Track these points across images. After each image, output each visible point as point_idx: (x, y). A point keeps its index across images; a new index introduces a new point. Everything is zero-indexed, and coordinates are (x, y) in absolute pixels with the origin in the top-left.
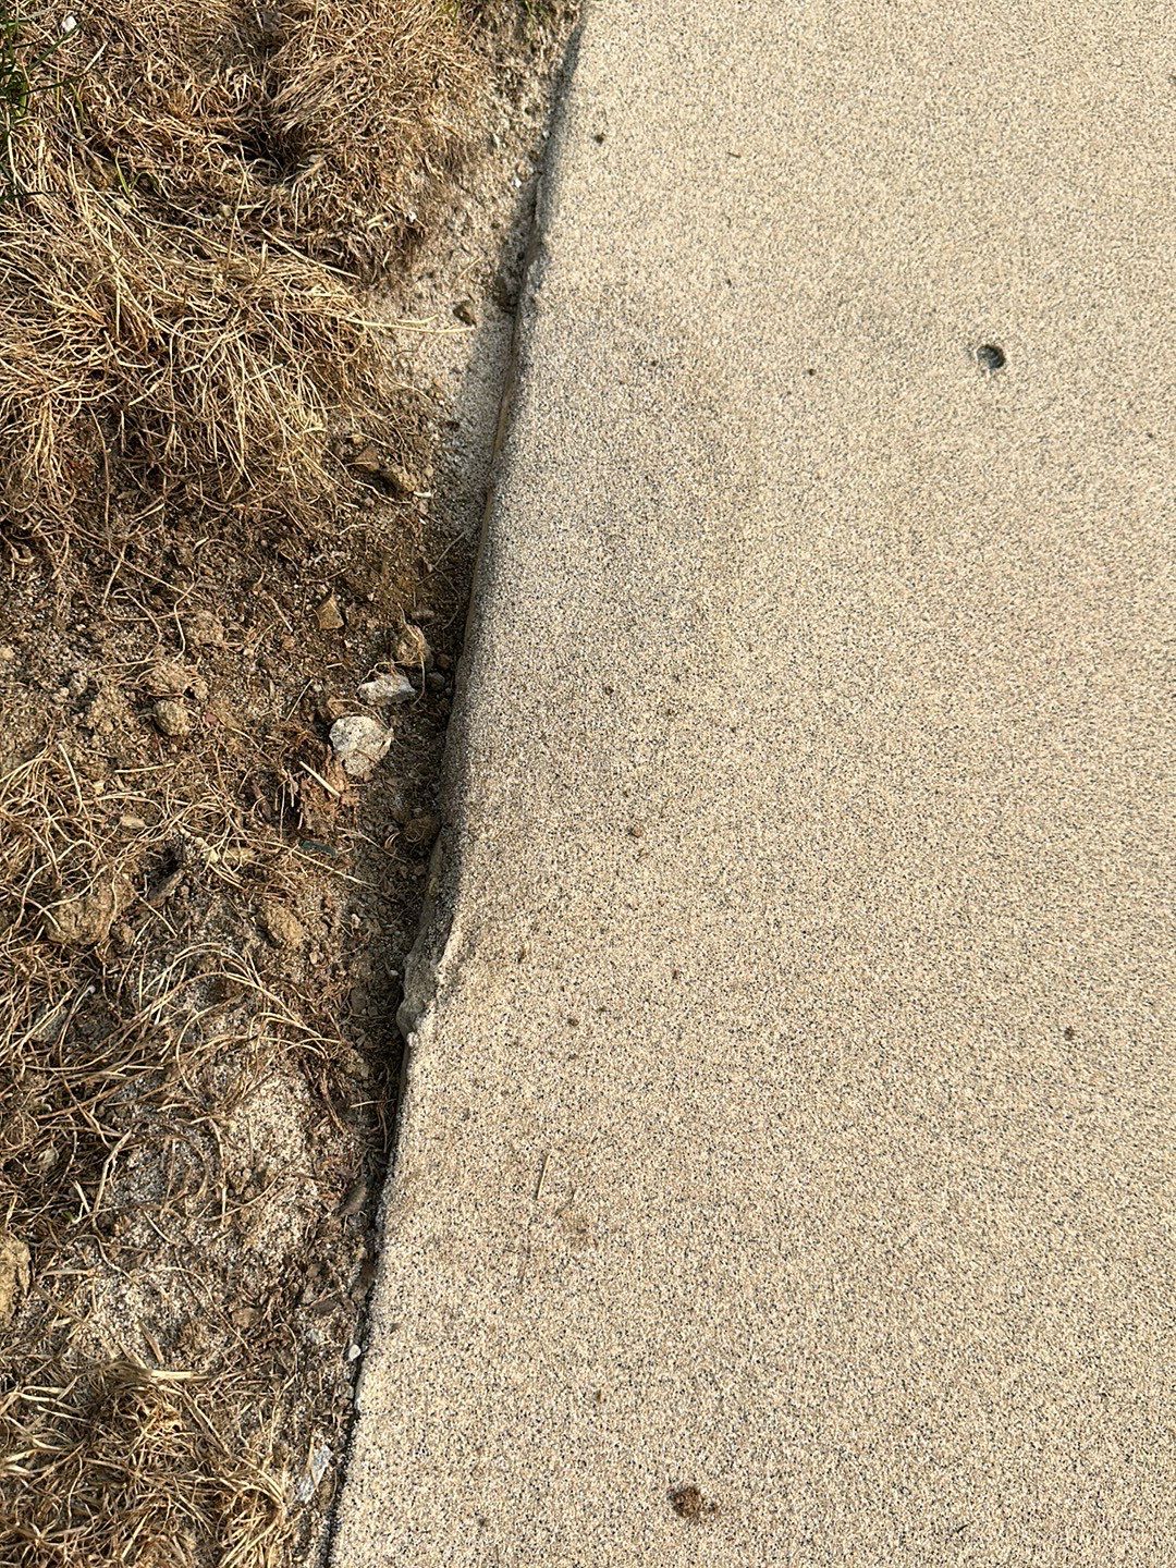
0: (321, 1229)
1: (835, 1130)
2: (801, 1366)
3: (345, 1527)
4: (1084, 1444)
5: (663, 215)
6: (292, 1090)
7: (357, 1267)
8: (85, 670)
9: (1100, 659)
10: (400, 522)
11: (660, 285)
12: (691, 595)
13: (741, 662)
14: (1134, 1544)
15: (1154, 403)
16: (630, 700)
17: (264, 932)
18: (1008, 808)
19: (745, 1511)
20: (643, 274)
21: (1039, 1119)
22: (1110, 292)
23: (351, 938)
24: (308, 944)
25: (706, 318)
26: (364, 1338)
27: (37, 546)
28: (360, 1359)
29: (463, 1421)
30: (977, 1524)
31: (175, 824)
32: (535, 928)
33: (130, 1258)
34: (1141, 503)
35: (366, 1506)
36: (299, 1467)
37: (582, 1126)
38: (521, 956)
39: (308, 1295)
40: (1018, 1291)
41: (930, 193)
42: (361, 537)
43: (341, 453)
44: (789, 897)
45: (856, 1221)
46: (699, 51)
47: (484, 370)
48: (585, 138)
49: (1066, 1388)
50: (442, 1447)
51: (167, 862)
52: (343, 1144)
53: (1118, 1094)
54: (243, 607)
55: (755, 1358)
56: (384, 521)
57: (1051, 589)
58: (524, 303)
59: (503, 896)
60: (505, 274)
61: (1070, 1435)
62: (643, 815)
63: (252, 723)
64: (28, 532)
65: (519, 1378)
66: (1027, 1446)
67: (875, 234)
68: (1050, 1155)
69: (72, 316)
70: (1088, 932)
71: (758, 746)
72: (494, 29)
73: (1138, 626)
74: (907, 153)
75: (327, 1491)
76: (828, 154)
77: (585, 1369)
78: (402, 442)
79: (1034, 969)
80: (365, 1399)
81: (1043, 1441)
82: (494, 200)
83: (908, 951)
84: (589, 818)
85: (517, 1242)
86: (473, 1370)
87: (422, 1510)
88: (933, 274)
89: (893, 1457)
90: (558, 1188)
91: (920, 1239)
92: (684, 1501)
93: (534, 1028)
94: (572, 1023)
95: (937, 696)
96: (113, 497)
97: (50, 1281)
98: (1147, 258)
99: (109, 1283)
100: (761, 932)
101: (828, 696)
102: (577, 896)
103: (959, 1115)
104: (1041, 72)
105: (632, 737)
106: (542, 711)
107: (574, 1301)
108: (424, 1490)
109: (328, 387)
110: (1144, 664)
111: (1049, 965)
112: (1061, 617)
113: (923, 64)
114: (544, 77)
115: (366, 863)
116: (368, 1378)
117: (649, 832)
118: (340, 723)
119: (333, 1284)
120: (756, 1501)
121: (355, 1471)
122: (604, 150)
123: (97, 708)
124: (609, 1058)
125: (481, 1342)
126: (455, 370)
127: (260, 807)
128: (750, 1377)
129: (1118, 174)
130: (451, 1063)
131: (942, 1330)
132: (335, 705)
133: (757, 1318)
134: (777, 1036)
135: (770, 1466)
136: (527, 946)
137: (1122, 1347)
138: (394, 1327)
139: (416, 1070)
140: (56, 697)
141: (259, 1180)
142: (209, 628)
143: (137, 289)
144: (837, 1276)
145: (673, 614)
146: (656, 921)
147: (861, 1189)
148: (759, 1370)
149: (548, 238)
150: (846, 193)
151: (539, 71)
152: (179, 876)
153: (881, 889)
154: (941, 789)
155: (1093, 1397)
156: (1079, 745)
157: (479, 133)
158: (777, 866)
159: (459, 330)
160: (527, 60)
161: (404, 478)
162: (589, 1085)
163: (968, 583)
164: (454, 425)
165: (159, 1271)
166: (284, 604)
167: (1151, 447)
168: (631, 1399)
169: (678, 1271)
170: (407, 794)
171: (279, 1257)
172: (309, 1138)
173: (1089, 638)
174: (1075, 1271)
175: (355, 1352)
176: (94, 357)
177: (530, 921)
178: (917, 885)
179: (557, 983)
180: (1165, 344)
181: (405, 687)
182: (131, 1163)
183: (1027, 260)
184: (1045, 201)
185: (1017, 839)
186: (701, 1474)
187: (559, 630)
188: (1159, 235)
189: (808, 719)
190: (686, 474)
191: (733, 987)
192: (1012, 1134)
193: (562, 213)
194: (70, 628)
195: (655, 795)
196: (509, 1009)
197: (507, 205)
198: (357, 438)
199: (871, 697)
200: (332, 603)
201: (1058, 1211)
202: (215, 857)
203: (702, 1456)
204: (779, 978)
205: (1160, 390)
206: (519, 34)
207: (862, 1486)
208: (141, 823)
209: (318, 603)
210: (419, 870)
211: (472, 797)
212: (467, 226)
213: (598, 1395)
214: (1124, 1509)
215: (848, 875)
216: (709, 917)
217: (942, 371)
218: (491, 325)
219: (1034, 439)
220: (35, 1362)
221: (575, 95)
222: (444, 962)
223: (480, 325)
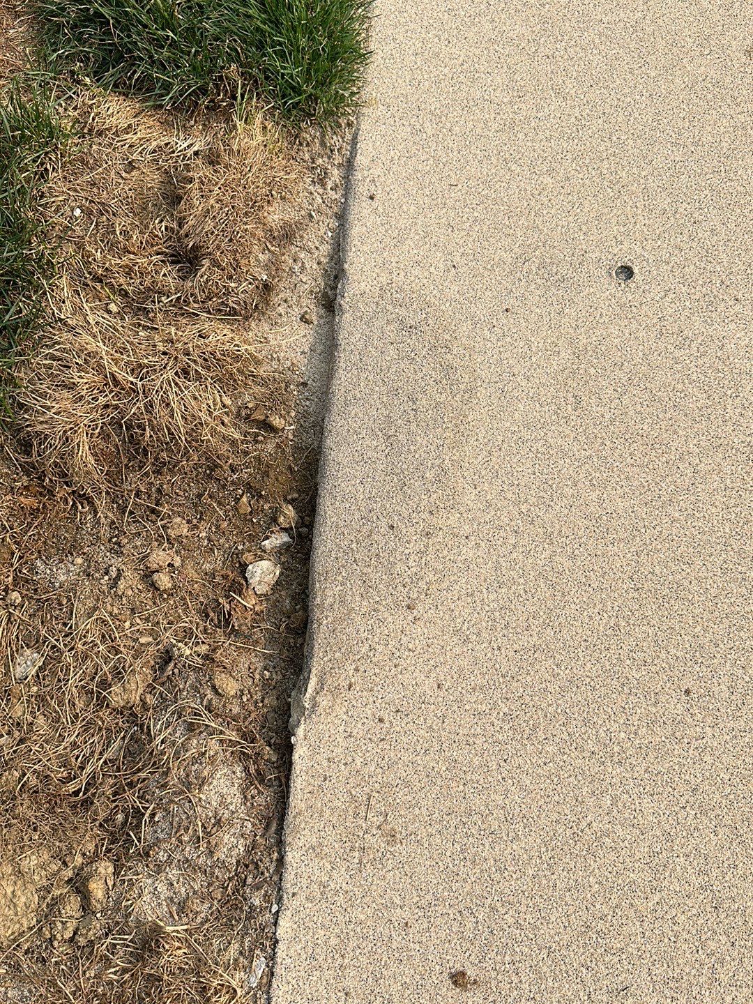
0: (254, 845)
1: (539, 766)
2: (524, 901)
3: (274, 999)
4: (703, 938)
5: (412, 235)
6: (234, 773)
7: (274, 864)
8: (116, 563)
9: (703, 453)
10: (278, 446)
11: (412, 278)
12: (438, 462)
13: (470, 497)
14: (738, 994)
15: (739, 277)
16: (404, 531)
17: (214, 688)
18: (643, 558)
19: (493, 983)
20: (402, 274)
21: (668, 746)
22: (706, 210)
23: (265, 684)
24: (242, 691)
25: (441, 293)
26: (280, 900)
27: (90, 501)
28: (278, 912)
29: (333, 941)
30: (635, 986)
31: (168, 638)
32: (357, 670)
33: (159, 868)
34: (730, 346)
35: (284, 988)
36: (248, 969)
37: (391, 778)
38: (350, 686)
39: (249, 881)
40: (658, 850)
41: (581, 176)
42: (258, 459)
43: (244, 416)
44: (505, 632)
45: (555, 816)
46: (429, 124)
47: (319, 348)
48: (364, 199)
49: (691, 905)
50: (323, 956)
51: (167, 657)
52: (264, 798)
53: (721, 726)
54: (199, 510)
55: (496, 898)
56: (270, 447)
57: (668, 415)
58: (337, 307)
59: (337, 654)
60: (328, 289)
61: (694, 932)
62: (415, 596)
63: (206, 574)
64: (84, 494)
65: (363, 917)
66: (666, 940)
67: (545, 212)
68: (677, 767)
69: (86, 383)
70: (699, 628)
71: (483, 544)
72: (308, 145)
73: (729, 428)
74: (565, 153)
75: (265, 981)
76: (513, 168)
77: (399, 910)
78: (276, 399)
79: (663, 655)
80: (281, 933)
81: (677, 936)
82: (317, 248)
83: (581, 655)
84: (384, 603)
85: (357, 845)
86: (337, 914)
87: (314, 989)
88: (584, 228)
89: (582, 950)
90: (379, 813)
91: (594, 824)
92: (458, 979)
93: (359, 725)
94: (381, 720)
95: (594, 496)
96: (126, 465)
97: (124, 881)
98: (732, 181)
99: (150, 881)
100: (489, 655)
101: (524, 508)
102: (380, 648)
103: (616, 749)
104: (653, 74)
105: (407, 552)
106: (354, 545)
107: (391, 874)
108: (315, 978)
109: (227, 382)
110: (734, 452)
111: (673, 651)
112: (675, 432)
113: (572, 92)
114: (340, 165)
115: (272, 640)
116: (281, 922)
117: (420, 606)
118: (250, 567)
119: (262, 873)
120: (500, 977)
121: (278, 970)
122: (375, 204)
123: (122, 584)
124: (403, 738)
125: (341, 899)
126: (303, 353)
127: (212, 620)
128: (493, 909)
129: (709, 129)
130: (315, 751)
131: (609, 876)
132: (248, 557)
133: (497, 876)
134: (502, 714)
135: (508, 958)
136: (353, 680)
137: (727, 879)
138: (294, 894)
139: (296, 757)
140: (102, 581)
141: (219, 823)
142: (180, 527)
143: (116, 361)
144: (543, 849)
145: (427, 475)
146: (426, 656)
147: (556, 798)
148: (499, 905)
149: (346, 266)
150: (526, 190)
151: (336, 163)
152: (172, 665)
153: (562, 619)
154: (599, 553)
155: (708, 909)
156: (690, 511)
157: (303, 213)
158: (497, 614)
159: (303, 329)
160: (329, 158)
161: (277, 421)
162: (392, 754)
163: (612, 422)
164: (305, 384)
165: (173, 873)
166: (220, 504)
167: (738, 308)
168: (426, 925)
169: (448, 854)
170: (293, 598)
171: (234, 861)
172: (245, 797)
173: (695, 442)
174: (695, 835)
175: (275, 908)
176: (102, 400)
177: (354, 666)
178: (586, 613)
179: (371, 699)
180: (746, 236)
181: (285, 538)
182: (156, 819)
183: (647, 203)
184: (659, 161)
185: (650, 576)
186: (467, 964)
187: (362, 497)
188: (740, 162)
189: (513, 523)
190: (432, 389)
191: (474, 689)
192: (651, 757)
193: (353, 249)
194: (110, 541)
195: (422, 584)
196: (345, 717)
197: (325, 248)
198: (250, 405)
199: (552, 504)
200: (244, 499)
201: (683, 800)
202: (188, 652)
203: (467, 954)
204: (501, 680)
205: (744, 267)
206: (323, 144)
207: (563, 967)
208: (150, 639)
209: (237, 500)
210: (300, 641)
211: (318, 601)
212: (303, 267)
213: (407, 924)
214: (731, 974)
215: (541, 613)
216: (458, 650)
217: (592, 290)
218: (322, 321)
219: (655, 320)
220: (118, 923)
221: (356, 173)
222: (308, 695)
223: (316, 323)
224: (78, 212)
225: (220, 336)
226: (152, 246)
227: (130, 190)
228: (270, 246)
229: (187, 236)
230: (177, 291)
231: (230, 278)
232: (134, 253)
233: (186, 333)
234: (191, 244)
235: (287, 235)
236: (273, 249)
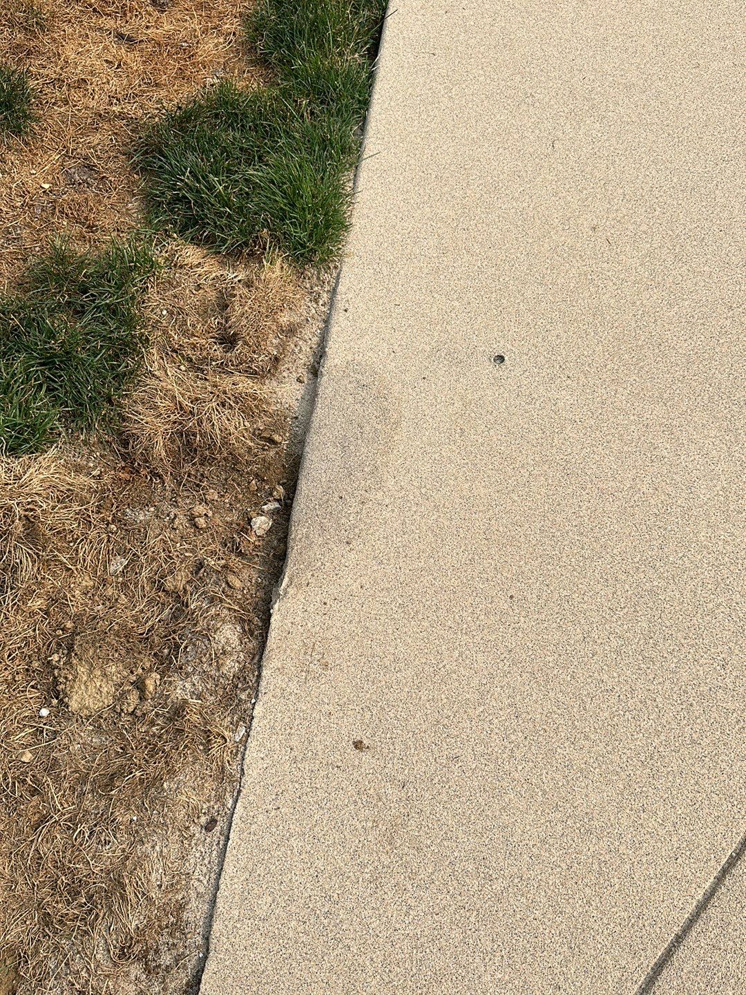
0: (244, 667)
1: (418, 633)
2: (401, 705)
3: (248, 748)
4: (508, 733)
5: (369, 333)
6: (235, 628)
7: (255, 678)
8: (174, 511)
9: (536, 464)
10: (277, 453)
11: (367, 358)
12: (373, 462)
13: (391, 482)
14: (526, 765)
15: (572, 364)
16: (349, 500)
17: (227, 583)
18: (493, 522)
19: (379, 749)
20: (361, 355)
21: (497, 626)
22: (555, 324)
23: (258, 584)
24: (244, 588)
25: (385, 367)
26: (257, 697)
27: (160, 477)
28: (255, 703)
29: (286, 720)
30: (464, 756)
31: (201, 554)
32: (313, 575)
33: (187, 675)
34: (561, 404)
35: (255, 743)
36: (234, 731)
37: (329, 635)
38: (308, 584)
39: (240, 685)
40: (485, 682)
41: (477, 302)
42: (264, 460)
43: (257, 434)
44: (405, 559)
45: (424, 661)
46: (385, 269)
47: (307, 397)
48: (341, 311)
49: (502, 714)
50: (279, 727)
51: (200, 565)
52: (253, 645)
53: (530, 617)
54: (225, 487)
55: (385, 703)
56: (272, 453)
57: (517, 442)
58: (319, 373)
59: (301, 566)
60: (316, 364)
61: (503, 729)
62: (352, 537)
63: (227, 523)
64: (158, 473)
65: (305, 708)
66: (485, 733)
67: (453, 322)
68: (500, 638)
69: (164, 407)
70: (522, 562)
71: (396, 510)
72: (309, 279)
73: (554, 451)
74: (469, 288)
75: (244, 739)
76: (435, 296)
77: (326, 706)
78: (278, 426)
79: (499, 575)
80: (255, 713)
81: (491, 731)
82: (310, 339)
83: (449, 574)
84: (333, 539)
85: (305, 669)
86: (290, 705)
87: (273, 745)
88: (476, 332)
89: (433, 734)
90: (319, 653)
91: (447, 666)
92: (358, 745)
93: (312, 606)
94: (325, 604)
95: (467, 486)
96: (183, 459)
97: (165, 683)
98: (574, 306)
99: (181, 682)
100: (393, 572)
101: (423, 491)
102: (328, 564)
103: (465, 626)
104: (531, 241)
105: (349, 512)
106: (317, 507)
107: (324, 685)
108: (273, 739)
109: (248, 413)
110: (556, 464)
111: (505, 574)
112: (520, 451)
113: (478, 251)
114: (328, 291)
115: (264, 563)
116: (256, 707)
117: (354, 542)
118: (254, 519)
119: (248, 683)
120: (383, 746)
121: (252, 733)
122: (347, 314)
123: (177, 521)
124: (338, 614)
125: (292, 698)
126: (297, 399)
127: (228, 548)
128: (383, 709)
129: (563, 275)
130: (285, 617)
131: (454, 695)
132: (253, 514)
133: (386, 691)
134: (398, 604)
135: (388, 735)
136: (310, 581)
137: (526, 701)
138: (265, 693)
139: (272, 620)
140: (165, 520)
141: (224, 653)
142: (213, 495)
143: (183, 395)
144: (415, 678)
145: (366, 470)
146: (356, 570)
147: (426, 651)
148: (386, 706)
149: (327, 349)
150: (442, 309)
151: (326, 289)
152: (203, 570)
153: (440, 554)
154: (467, 518)
155: (512, 717)
156: (524, 497)
157: (302, 318)
158: (401, 549)
159: (297, 386)
160: (322, 287)
161: (277, 438)
162: (330, 622)
163: (482, 444)
164: (296, 418)
165: (195, 678)
166: (238, 485)
167: (569, 382)
168: (341, 715)
169: (359, 677)
170: (279, 540)
171: (232, 675)
172: (241, 642)
173: (532, 458)
174: (508, 676)
175: (253, 701)
176: (173, 417)
177: (311, 573)
178: (455, 551)
179: (320, 592)
180: (579, 340)
181: (277, 505)
182: (188, 650)
183: (517, 319)
184: (528, 294)
185: (496, 532)
186: (364, 737)
187: (324, 480)
188: (581, 295)
189: (416, 499)
190: (373, 421)
191: (382, 590)
192: (486, 631)
193: (332, 340)
194: (171, 500)
195: (357, 531)
196: (303, 600)
197: (315, 339)
198: (261, 428)
199: (441, 489)
200: (254, 482)
201: (503, 656)
202: (213, 563)
203: (365, 732)
204: (400, 585)
205: (575, 358)
206: (318, 278)
207: (421, 743)
208: (191, 555)
209: (249, 483)
210: (281, 564)
211: (293, 536)
212: (301, 350)
213: (330, 713)
214: (523, 754)
215: (428, 550)
216: (375, 568)
217: (478, 369)
218: (310, 382)
219: (515, 388)
220: (160, 704)
221: (337, 296)
222: (282, 587)
223: (306, 382)
224: (165, 312)
225: (245, 385)
226: (209, 333)
227: (197, 301)
228: (279, 335)
229: (230, 327)
230: (222, 358)
231: (254, 352)
232: (197, 337)
233: (226, 383)
234: (232, 332)
235: (291, 330)
236: (281, 337)
